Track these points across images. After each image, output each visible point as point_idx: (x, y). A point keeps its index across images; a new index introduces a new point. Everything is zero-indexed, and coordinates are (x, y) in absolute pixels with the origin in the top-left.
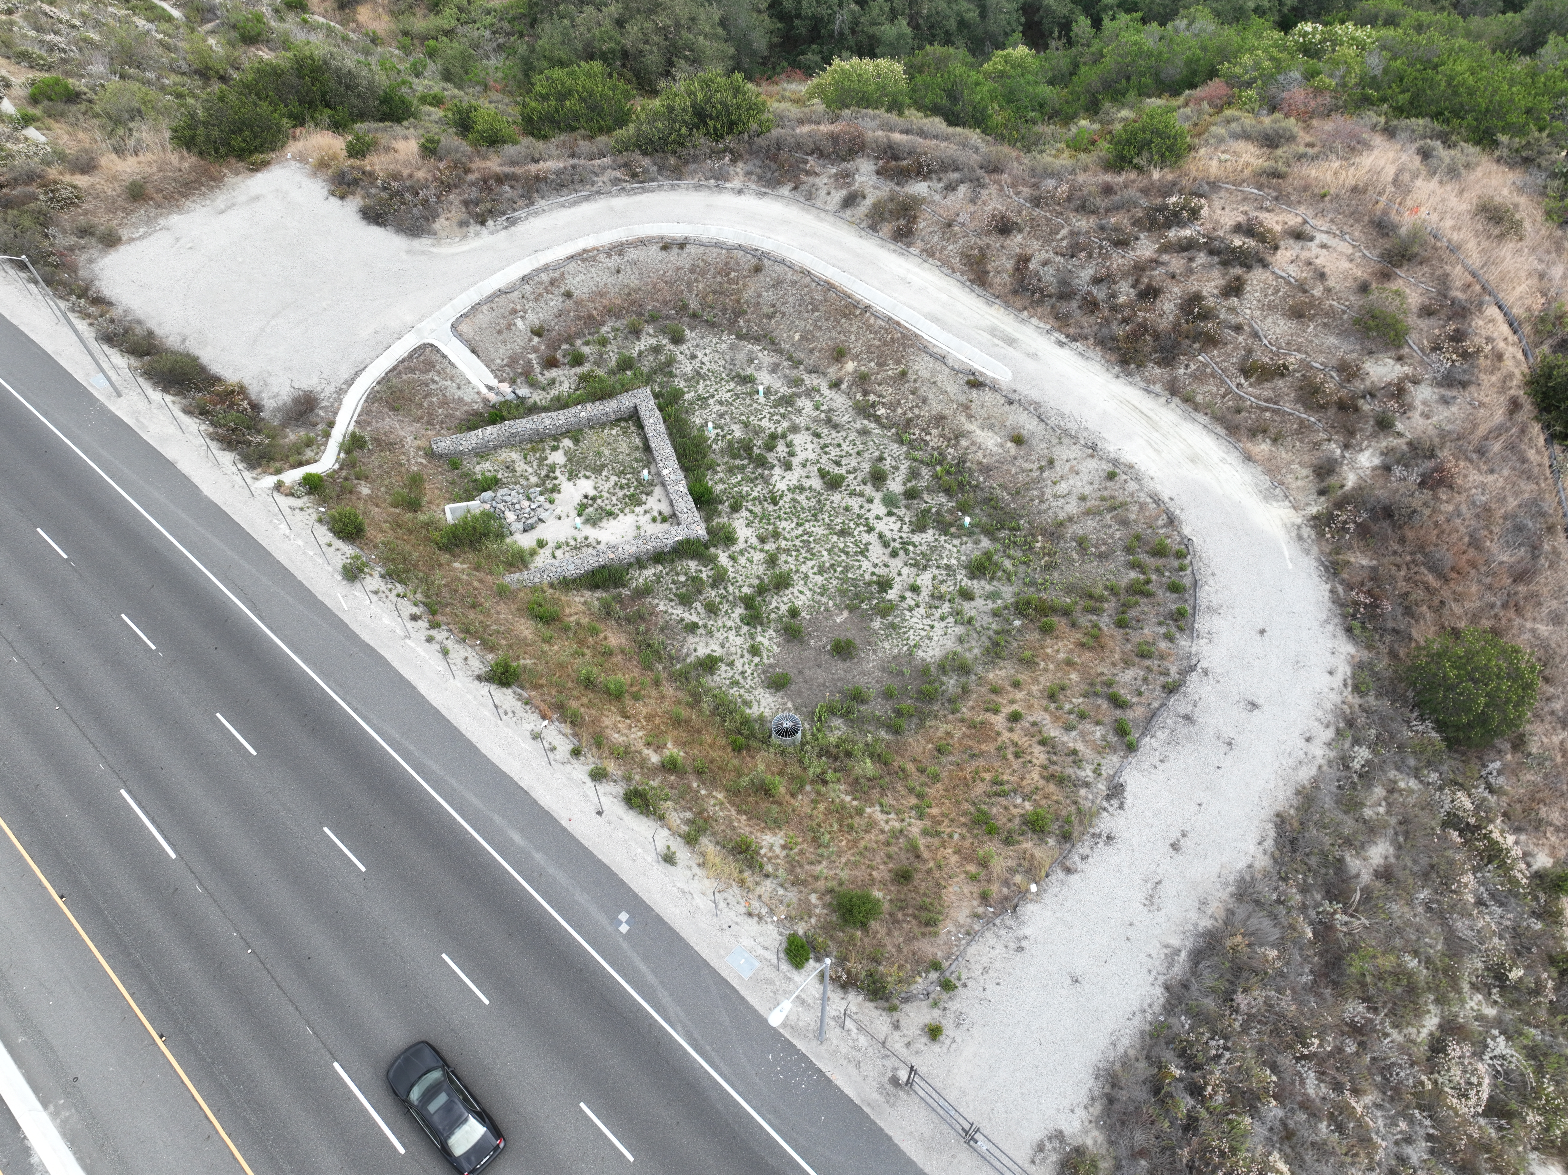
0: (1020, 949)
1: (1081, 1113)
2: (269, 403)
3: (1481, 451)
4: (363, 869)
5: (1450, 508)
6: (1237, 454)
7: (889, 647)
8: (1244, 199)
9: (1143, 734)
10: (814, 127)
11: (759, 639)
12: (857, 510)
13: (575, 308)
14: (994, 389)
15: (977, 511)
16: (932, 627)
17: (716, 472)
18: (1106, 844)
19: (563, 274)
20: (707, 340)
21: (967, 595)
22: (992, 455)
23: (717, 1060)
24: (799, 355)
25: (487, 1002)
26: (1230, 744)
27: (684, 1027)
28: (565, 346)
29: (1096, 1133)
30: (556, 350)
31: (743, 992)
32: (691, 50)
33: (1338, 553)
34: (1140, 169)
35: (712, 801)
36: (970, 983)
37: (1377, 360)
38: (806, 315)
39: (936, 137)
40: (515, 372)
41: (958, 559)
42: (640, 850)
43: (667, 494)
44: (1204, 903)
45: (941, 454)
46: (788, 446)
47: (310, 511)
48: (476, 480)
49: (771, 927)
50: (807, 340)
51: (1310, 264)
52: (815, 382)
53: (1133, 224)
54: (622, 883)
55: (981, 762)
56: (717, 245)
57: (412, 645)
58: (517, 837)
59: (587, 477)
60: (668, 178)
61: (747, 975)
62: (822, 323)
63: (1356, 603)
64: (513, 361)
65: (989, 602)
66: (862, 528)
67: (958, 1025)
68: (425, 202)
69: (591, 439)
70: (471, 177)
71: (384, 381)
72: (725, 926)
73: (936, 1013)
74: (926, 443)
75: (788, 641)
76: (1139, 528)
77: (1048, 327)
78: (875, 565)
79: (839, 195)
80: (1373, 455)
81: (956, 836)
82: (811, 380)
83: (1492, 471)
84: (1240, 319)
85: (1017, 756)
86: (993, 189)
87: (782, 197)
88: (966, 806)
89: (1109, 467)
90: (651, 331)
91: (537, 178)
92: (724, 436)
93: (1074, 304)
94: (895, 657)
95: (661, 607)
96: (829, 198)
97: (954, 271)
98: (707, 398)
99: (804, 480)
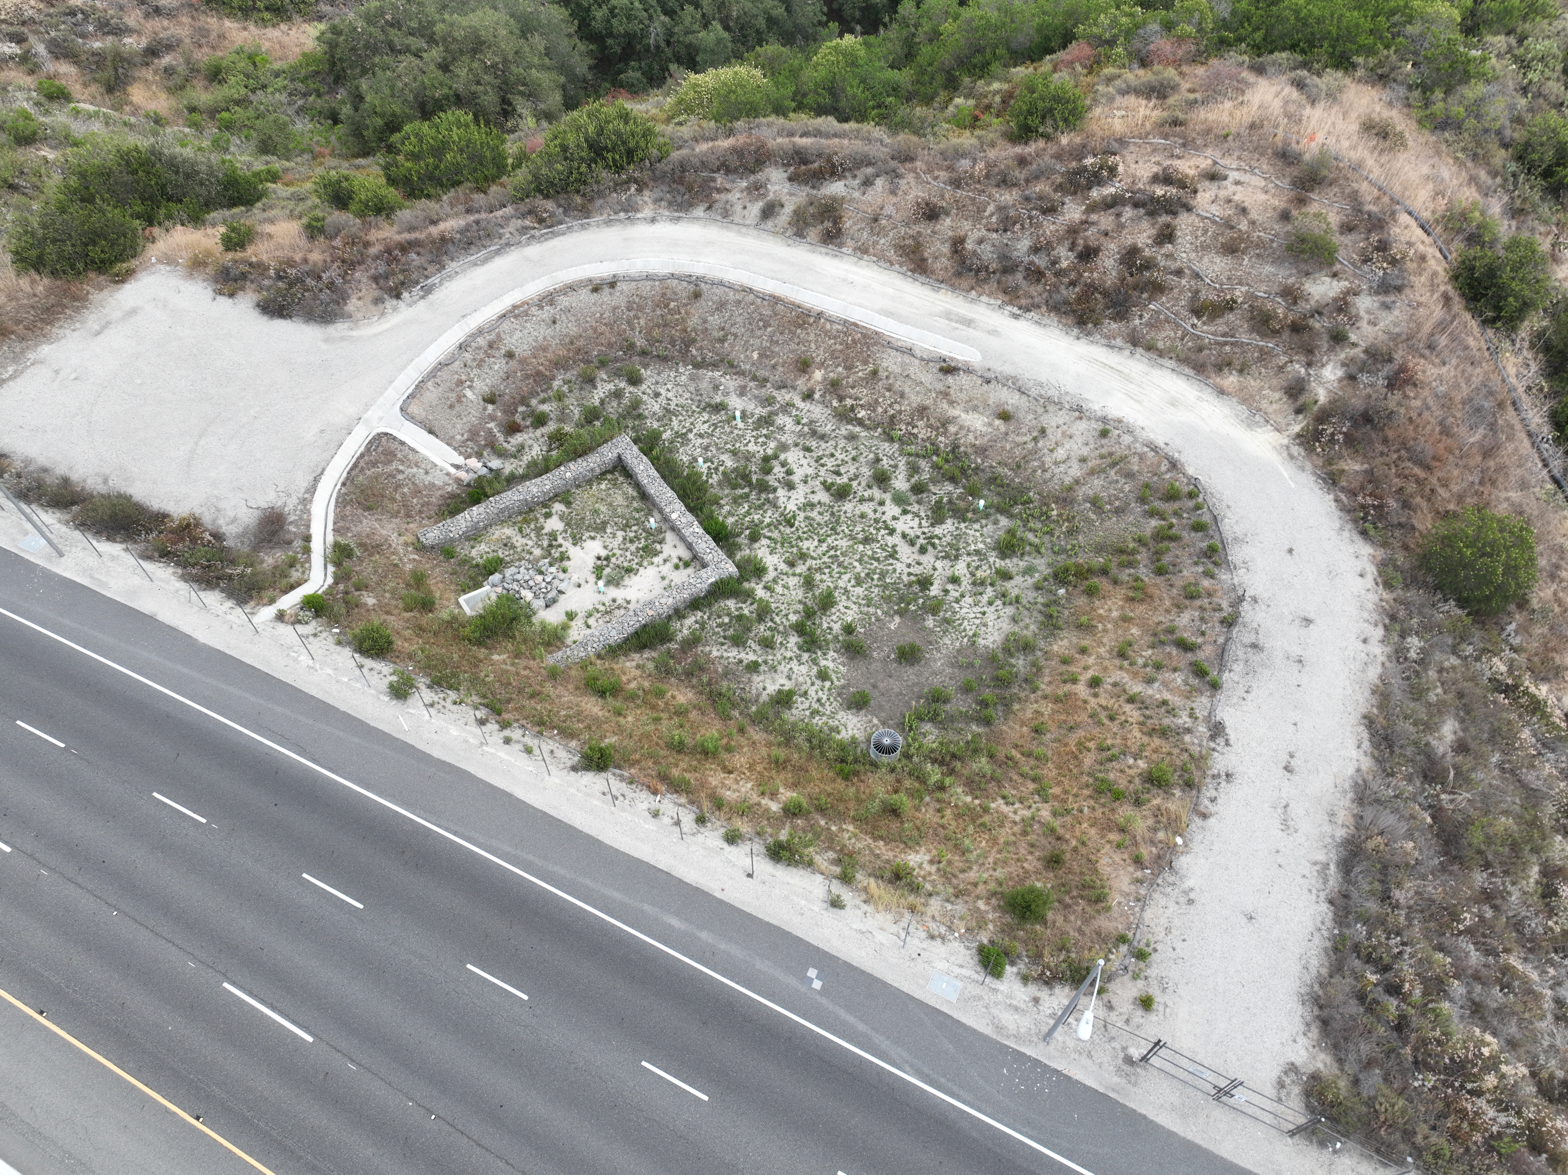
0: (1191, 902)
1: (1302, 1041)
2: (230, 530)
3: (1431, 347)
4: (525, 997)
5: (1417, 403)
6: (1210, 390)
7: (949, 643)
8: (1154, 150)
9: (1220, 670)
10: (711, 144)
11: (823, 663)
12: (871, 515)
13: (520, 367)
14: (969, 371)
15: (986, 492)
16: (984, 613)
17: (721, 507)
18: (1228, 782)
19: (498, 335)
20: (664, 375)
21: (1004, 575)
22: (982, 436)
23: (955, 1089)
24: (762, 373)
25: (705, 1098)
26: (1300, 661)
27: (912, 1066)
28: (521, 409)
29: (1322, 1056)
30: (513, 414)
31: (956, 1015)
32: (524, 85)
33: (1331, 464)
34: (1047, 137)
35: (846, 836)
36: (1159, 947)
37: (1315, 280)
38: (759, 333)
39: (835, 135)
40: (479, 445)
41: (984, 542)
42: (803, 902)
43: (683, 539)
44: (1332, 814)
45: (933, 444)
46: (783, 466)
47: (324, 635)
48: (477, 565)
49: (956, 944)
50: (767, 357)
51: (1230, 201)
52: (787, 397)
53: (1055, 191)
54: (799, 940)
55: (1081, 733)
56: (649, 278)
57: (492, 751)
58: (675, 922)
59: (593, 538)
60: (575, 218)
61: (953, 998)
62: (778, 337)
63: (1363, 507)
64: (473, 434)
65: (1027, 577)
66: (883, 532)
67: (1164, 989)
68: (331, 285)
69: (584, 499)
70: (373, 251)
71: (349, 480)
72: (915, 956)
73: (1140, 983)
74: (915, 436)
75: (852, 659)
76: (1145, 477)
77: (999, 302)
78: (909, 566)
79: (756, 208)
80: (1334, 368)
81: (1086, 810)
82: (783, 396)
83: (1444, 364)
84: (1178, 264)
85: (1112, 718)
86: (910, 177)
87: (698, 219)
88: (1085, 779)
89: (1100, 426)
90: (605, 377)
91: (443, 239)
92: (716, 469)
93: (1019, 276)
94: (958, 651)
95: (715, 653)
96: (746, 212)
97: (892, 264)
98: (685, 434)
99: (811, 496)
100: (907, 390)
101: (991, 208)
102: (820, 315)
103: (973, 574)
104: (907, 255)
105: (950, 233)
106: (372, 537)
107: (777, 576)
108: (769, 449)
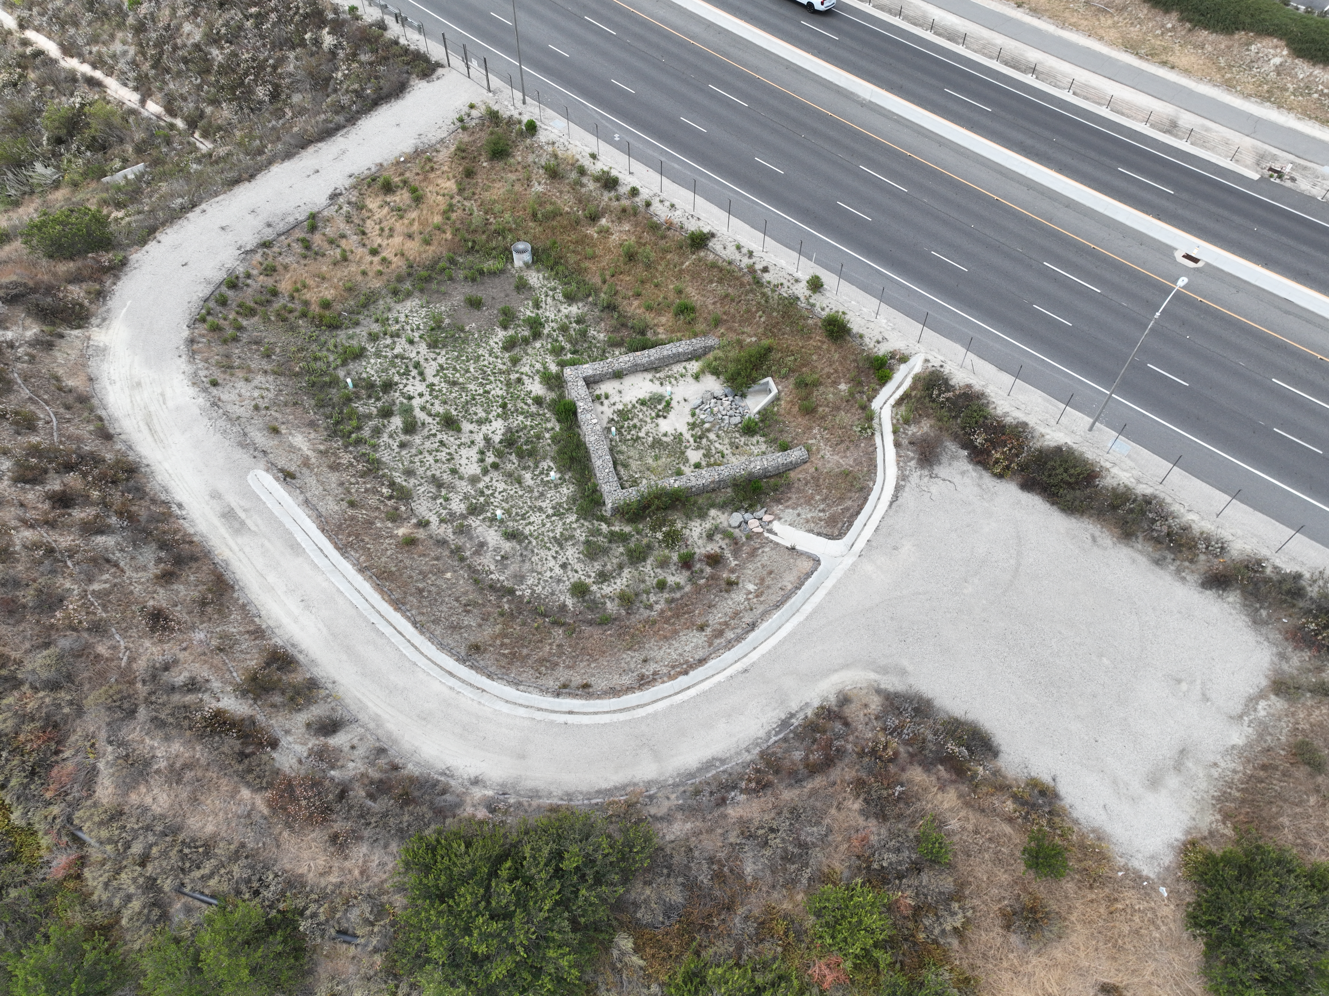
0: (420, 135)
2: (963, 465)
6: (97, 386)
7: (442, 307)
12: (437, 402)
13: (694, 617)
14: (272, 464)
15: (338, 393)
21: (373, 337)
25: (681, 118)
26: (253, 211)
40: (749, 545)
41: (369, 363)
47: (871, 343)
48: (762, 433)
49: (542, 141)
59: (665, 435)
62: (415, 575)
65: (359, 331)
66: (437, 388)
71: (867, 492)
74: (355, 457)
75: (512, 312)
76: (219, 349)
78: (435, 359)
82: (446, 532)
85: (382, 227)
89: (212, 389)
90: (609, 605)
92: (542, 473)
95: (602, 335)
96: (355, 741)
97: (244, 605)
98: (554, 515)
99: (475, 430)
100: (333, 486)
101: (96, 586)
102: (362, 570)
103: (394, 343)
104: (221, 605)
105: (161, 591)
106: (848, 448)
107: (538, 372)
108: (487, 479)
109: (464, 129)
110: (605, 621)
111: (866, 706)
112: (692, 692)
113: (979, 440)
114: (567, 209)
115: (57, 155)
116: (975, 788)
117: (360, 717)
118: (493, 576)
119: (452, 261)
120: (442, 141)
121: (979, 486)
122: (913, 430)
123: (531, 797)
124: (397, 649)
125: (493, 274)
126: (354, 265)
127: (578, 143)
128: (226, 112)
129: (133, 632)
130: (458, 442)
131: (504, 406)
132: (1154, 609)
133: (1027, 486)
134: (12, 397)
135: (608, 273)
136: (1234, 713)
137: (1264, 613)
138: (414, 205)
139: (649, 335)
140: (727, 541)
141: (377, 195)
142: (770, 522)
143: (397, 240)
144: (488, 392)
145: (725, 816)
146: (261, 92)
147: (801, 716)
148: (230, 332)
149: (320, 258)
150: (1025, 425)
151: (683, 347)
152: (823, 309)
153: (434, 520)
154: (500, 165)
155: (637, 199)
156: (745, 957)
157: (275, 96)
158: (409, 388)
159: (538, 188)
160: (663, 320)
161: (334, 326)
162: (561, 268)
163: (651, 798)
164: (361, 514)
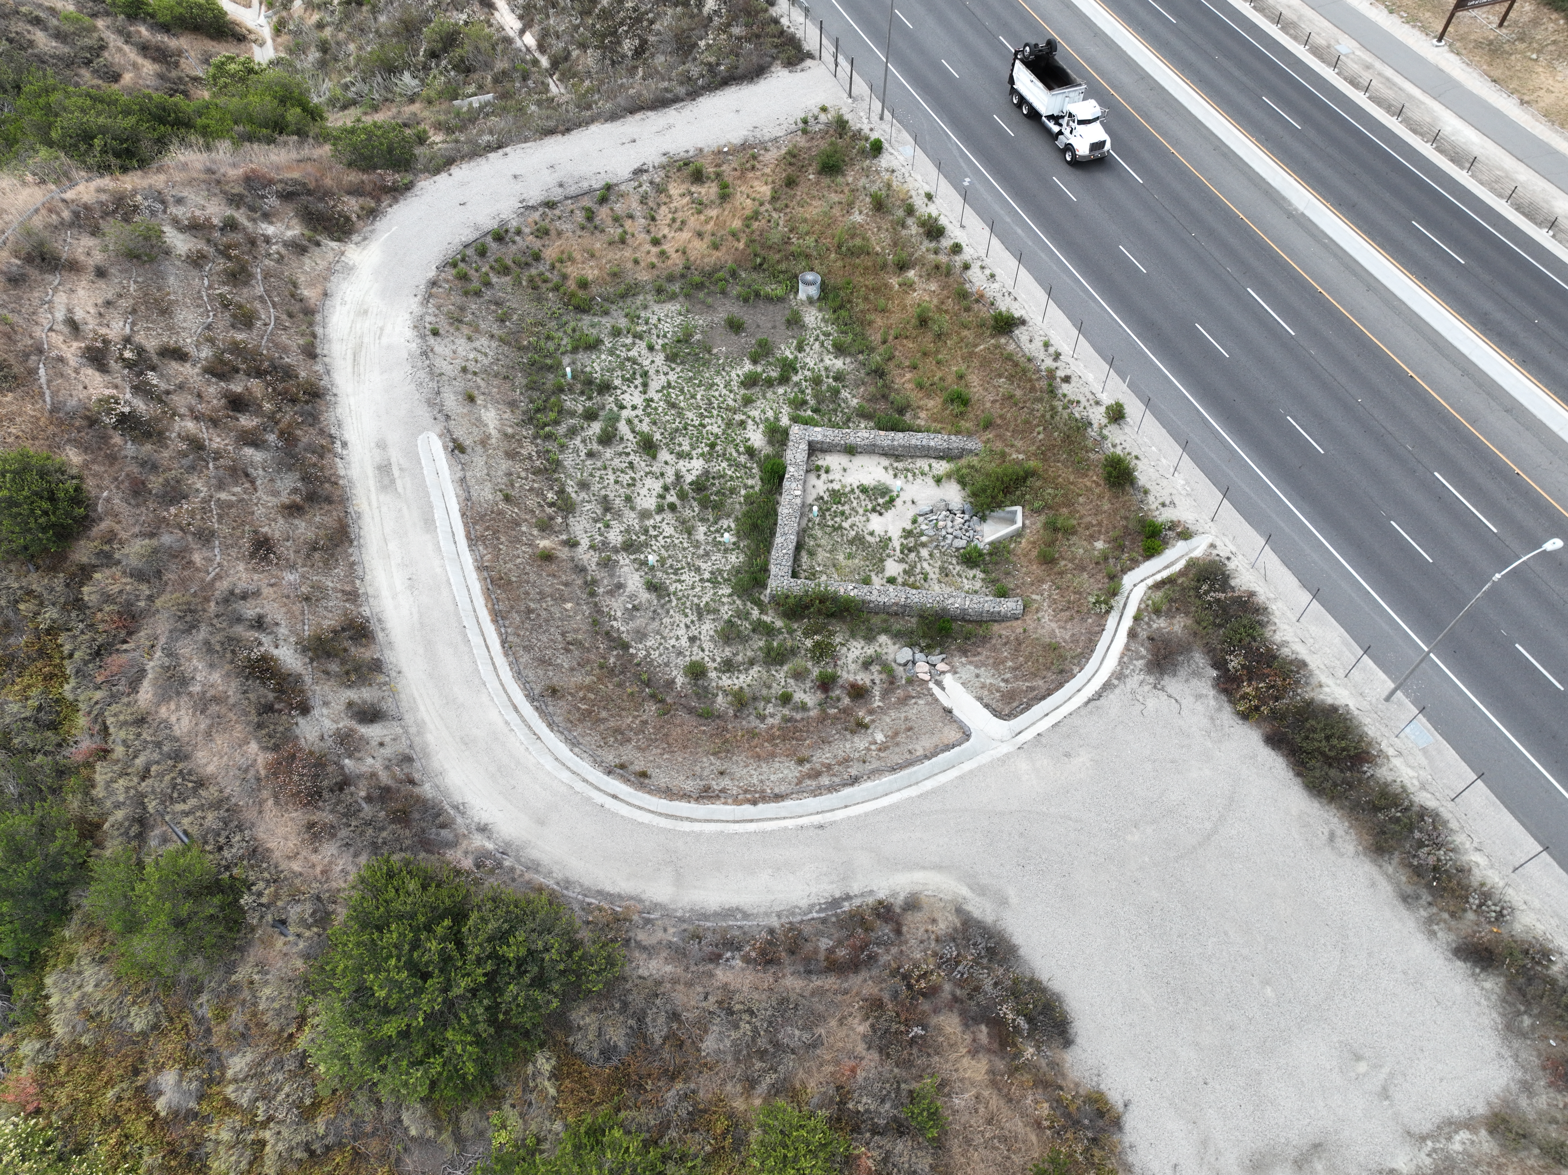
1: (775, 75)
2: (1204, 686)
6: (328, 302)
7: (700, 321)
8: (60, 376)
12: (646, 420)
14: (448, 432)
15: (553, 379)
19: (799, 782)
20: (664, 658)
24: (581, 591)
25: (1054, 178)
26: (552, 167)
29: (774, 69)
36: (791, 122)
38: (544, 614)
41: (598, 357)
47: (1156, 504)
48: (984, 568)
59: (872, 534)
62: (533, 593)
64: (904, 701)
65: (605, 319)
66: (654, 405)
73: (817, 116)
74: (539, 452)
75: (771, 347)
76: (457, 297)
78: (666, 374)
79: (373, 732)
80: (262, 229)
82: (591, 560)
84: (203, 341)
89: (431, 338)
92: (717, 531)
95: (855, 401)
96: (387, 740)
97: (353, 564)
98: (708, 581)
99: (671, 462)
100: (500, 473)
101: (223, 496)
102: (481, 568)
103: (634, 344)
104: (332, 555)
105: (281, 521)
106: (1072, 618)
107: (767, 419)
108: (658, 518)
109: (805, 132)
110: (707, 715)
111: (934, 921)
112: (751, 827)
113: (1234, 663)
114: (878, 249)
115: (426, 68)
116: (1014, 1071)
117: (406, 717)
118: (615, 623)
119: (734, 274)
120: (776, 139)
121: (1212, 719)
122: (1161, 623)
123: (528, 868)
124: (475, 662)
125: (769, 299)
126: (630, 250)
127: (919, 178)
128: (589, 59)
129: (233, 552)
130: (647, 469)
131: (712, 446)
132: (1370, 955)
133: (1274, 741)
134: (245, 291)
135: (892, 333)
136: (1415, 1130)
137: (1527, 1021)
138: (718, 202)
139: (908, 417)
140: (884, 676)
141: (683, 182)
142: (943, 673)
143: (686, 235)
144: (704, 426)
145: (711, 975)
146: (628, 46)
147: (857, 902)
148: (475, 284)
149: (597, 233)
150: (1304, 664)
151: (936, 441)
152: (1114, 446)
153: (585, 543)
154: (826, 181)
155: (957, 258)
156: (666, 1139)
157: (639, 52)
158: (627, 396)
159: (857, 218)
160: (931, 403)
161: (583, 309)
162: (843, 313)
163: (648, 921)
164: (511, 511)
